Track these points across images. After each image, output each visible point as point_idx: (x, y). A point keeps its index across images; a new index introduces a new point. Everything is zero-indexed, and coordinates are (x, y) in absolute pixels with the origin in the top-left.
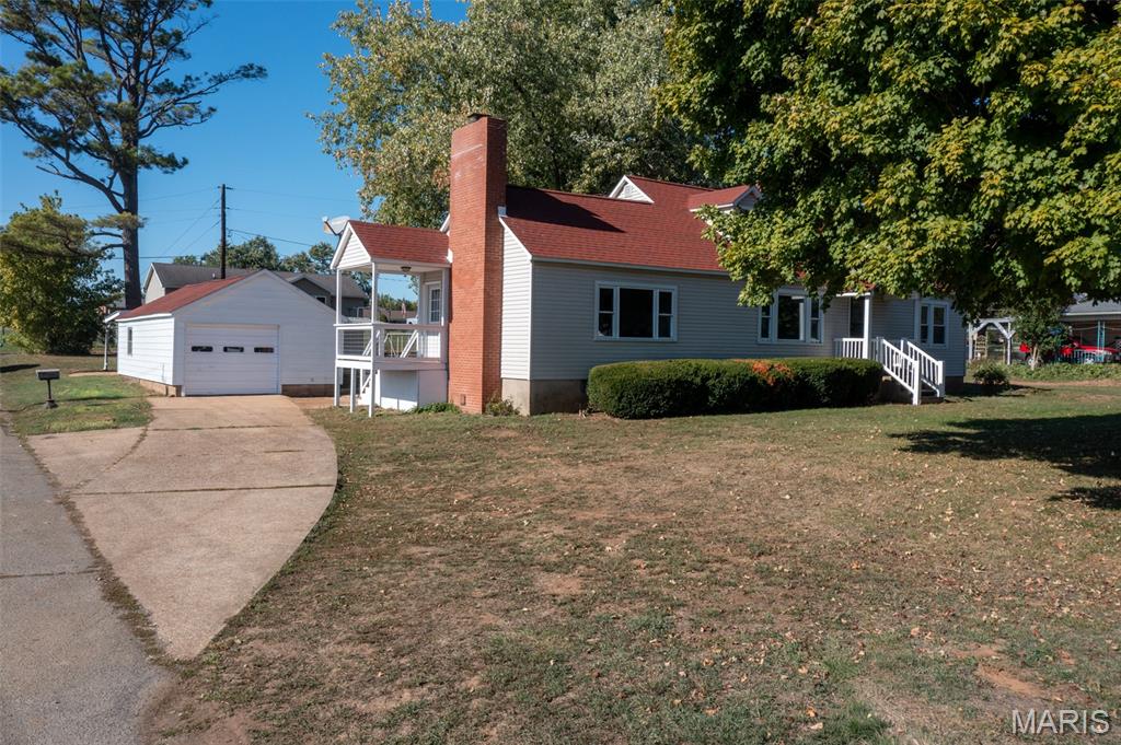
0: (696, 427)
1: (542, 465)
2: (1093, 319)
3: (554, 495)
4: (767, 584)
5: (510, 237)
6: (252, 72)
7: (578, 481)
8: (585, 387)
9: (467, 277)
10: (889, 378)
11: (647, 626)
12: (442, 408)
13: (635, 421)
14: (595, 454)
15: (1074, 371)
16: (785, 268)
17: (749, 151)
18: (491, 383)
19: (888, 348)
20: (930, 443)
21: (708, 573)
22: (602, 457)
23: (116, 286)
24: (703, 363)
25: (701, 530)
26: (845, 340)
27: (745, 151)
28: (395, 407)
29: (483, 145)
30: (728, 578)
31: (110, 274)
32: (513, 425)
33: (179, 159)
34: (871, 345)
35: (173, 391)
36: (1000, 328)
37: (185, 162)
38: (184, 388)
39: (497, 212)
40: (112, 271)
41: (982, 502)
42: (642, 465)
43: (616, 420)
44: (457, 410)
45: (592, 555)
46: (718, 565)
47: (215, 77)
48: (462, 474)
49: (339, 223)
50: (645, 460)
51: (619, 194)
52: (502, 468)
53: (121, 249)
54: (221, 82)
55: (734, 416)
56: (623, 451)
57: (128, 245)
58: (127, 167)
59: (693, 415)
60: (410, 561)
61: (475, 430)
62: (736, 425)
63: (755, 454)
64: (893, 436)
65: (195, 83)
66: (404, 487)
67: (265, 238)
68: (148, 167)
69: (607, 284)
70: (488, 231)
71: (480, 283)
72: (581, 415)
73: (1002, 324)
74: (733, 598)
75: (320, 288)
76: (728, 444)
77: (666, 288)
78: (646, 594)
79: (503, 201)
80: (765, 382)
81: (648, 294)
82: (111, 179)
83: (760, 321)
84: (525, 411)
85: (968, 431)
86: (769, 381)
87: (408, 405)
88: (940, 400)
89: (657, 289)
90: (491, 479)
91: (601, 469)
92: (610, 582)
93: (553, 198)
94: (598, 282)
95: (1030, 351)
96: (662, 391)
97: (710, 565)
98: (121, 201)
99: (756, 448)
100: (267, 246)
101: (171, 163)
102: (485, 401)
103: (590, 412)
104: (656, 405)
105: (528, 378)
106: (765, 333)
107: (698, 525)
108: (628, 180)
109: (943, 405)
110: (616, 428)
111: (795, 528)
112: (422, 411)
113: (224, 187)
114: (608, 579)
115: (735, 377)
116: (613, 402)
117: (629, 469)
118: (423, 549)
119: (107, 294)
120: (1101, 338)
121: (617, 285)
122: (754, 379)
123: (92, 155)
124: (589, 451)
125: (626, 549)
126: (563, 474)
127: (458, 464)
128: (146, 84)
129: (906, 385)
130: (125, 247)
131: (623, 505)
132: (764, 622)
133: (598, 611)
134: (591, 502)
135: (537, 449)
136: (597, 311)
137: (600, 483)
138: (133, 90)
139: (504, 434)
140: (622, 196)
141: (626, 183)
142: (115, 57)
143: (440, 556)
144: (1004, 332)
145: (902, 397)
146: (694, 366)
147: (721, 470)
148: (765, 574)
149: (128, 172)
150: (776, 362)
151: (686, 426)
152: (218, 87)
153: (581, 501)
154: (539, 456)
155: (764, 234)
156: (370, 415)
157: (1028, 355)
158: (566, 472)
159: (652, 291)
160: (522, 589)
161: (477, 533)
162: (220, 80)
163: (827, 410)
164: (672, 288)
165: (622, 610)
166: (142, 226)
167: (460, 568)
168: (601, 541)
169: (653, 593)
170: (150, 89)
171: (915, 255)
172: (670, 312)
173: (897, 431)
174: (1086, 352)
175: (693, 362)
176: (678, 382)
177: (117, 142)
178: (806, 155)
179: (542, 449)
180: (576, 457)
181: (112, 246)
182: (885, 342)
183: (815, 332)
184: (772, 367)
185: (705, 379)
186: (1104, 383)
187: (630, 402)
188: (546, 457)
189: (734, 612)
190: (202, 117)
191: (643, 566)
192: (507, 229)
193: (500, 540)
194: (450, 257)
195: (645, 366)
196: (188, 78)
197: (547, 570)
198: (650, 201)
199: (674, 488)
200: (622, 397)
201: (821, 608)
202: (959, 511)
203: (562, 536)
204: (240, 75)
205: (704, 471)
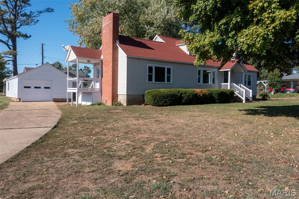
0: (179, 109)
1: (128, 120)
2: (290, 80)
3: (129, 129)
4: (211, 164)
5: (120, 50)
6: (50, 10)
7: (138, 125)
8: (144, 97)
9: (107, 63)
10: (236, 95)
11: (159, 188)
12: (100, 104)
13: (159, 107)
14: (146, 116)
15: (284, 95)
16: (211, 49)
17: (198, 8)
18: (115, 96)
19: (236, 86)
20: (253, 112)
21: (186, 159)
22: (148, 117)
23: (10, 72)
24: (181, 89)
25: (182, 141)
26: (222, 84)
27: (197, 8)
28: (86, 104)
29: (111, 21)
30: (194, 162)
31: (9, 69)
32: (121, 108)
33: (28, 35)
34: (231, 85)
35: (18, 100)
36: (263, 83)
37: (30, 36)
38: (21, 99)
39: (116, 42)
40: (9, 68)
41: (282, 130)
42: (161, 120)
43: (154, 107)
44: (104, 105)
45: (139, 152)
46: (189, 156)
47: (39, 12)
48: (100, 123)
49: (67, 47)
50: (162, 118)
51: (155, 40)
52: (114, 121)
53: (12, 61)
54: (41, 13)
55: (190, 106)
56: (155, 116)
57: (14, 60)
58: (13, 37)
59: (178, 105)
60: (66, 155)
61: (108, 110)
62: (191, 108)
63: (198, 116)
64: (241, 111)
65: (33, 14)
66: (78, 128)
67: (59, 62)
68: (19, 37)
69: (151, 65)
70: (113, 48)
71: (111, 65)
72: (143, 105)
73: (263, 82)
74: (197, 171)
75: (73, 75)
76: (189, 113)
77: (169, 67)
78: (160, 170)
79: (118, 39)
80: (200, 95)
81: (164, 69)
82: (8, 41)
83: (197, 78)
84: (125, 105)
85: (262, 109)
86: (201, 95)
87: (89, 103)
88: (251, 102)
89: (166, 67)
90: (109, 124)
91: (147, 121)
92: (144, 164)
93: (134, 40)
94: (148, 64)
95: (272, 90)
96: (168, 97)
97: (186, 156)
98: (11, 47)
99: (198, 114)
100: (60, 64)
101: (26, 36)
102: (113, 102)
103: (145, 105)
104: (166, 102)
105: (126, 94)
106: (199, 82)
107: (181, 140)
108: (158, 36)
109: (252, 103)
110: (153, 109)
111: (217, 140)
112: (93, 105)
113: (43, 44)
114: (144, 163)
115: (190, 94)
116: (153, 101)
117: (156, 121)
118: (74, 150)
119: (7, 74)
120: (292, 86)
121: (154, 66)
122: (196, 94)
123: (2, 34)
124: (143, 116)
125: (153, 149)
126: (134, 123)
127: (99, 120)
128: (18, 13)
129: (241, 97)
130: (13, 61)
131: (153, 133)
132: (213, 184)
133: (138, 179)
134: (142, 132)
135: (127, 115)
136: (148, 74)
137: (146, 125)
138: (14, 15)
139: (117, 111)
140: (156, 40)
141: (157, 37)
142: (9, 5)
143: (79, 153)
144: (264, 84)
145: (240, 101)
146: (178, 90)
147: (188, 121)
148: (209, 160)
149: (13, 38)
150: (203, 90)
151: (176, 109)
152: (40, 14)
153: (139, 131)
154: (127, 117)
155: (202, 39)
156: (77, 106)
157: (271, 91)
158: (135, 122)
159: (165, 68)
160: (107, 168)
161: (97, 143)
162: (40, 12)
163: (218, 104)
164: (171, 67)
165: (148, 178)
166: (17, 55)
167: (84, 158)
168: (144, 146)
169: (163, 169)
170: (19, 15)
171: (272, 26)
172: (170, 74)
173: (241, 109)
174: (288, 90)
175: (178, 89)
176: (173, 95)
177: (9, 29)
178: (219, 5)
179: (129, 115)
180: (139, 117)
181: (9, 61)
182: (234, 84)
183: (214, 82)
184: (202, 91)
185: (181, 94)
186: (293, 98)
187: (158, 101)
188: (129, 117)
189: (199, 179)
190: (35, 23)
191: (159, 157)
192: (119, 48)
193: (105, 146)
194: (102, 57)
195: (162, 90)
196: (31, 12)
197: (120, 159)
198: (164, 42)
199: (171, 127)
200: (155, 99)
201: (237, 176)
202: (275, 134)
203: (129, 144)
204: (46, 11)
205: (182, 121)
